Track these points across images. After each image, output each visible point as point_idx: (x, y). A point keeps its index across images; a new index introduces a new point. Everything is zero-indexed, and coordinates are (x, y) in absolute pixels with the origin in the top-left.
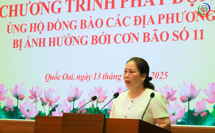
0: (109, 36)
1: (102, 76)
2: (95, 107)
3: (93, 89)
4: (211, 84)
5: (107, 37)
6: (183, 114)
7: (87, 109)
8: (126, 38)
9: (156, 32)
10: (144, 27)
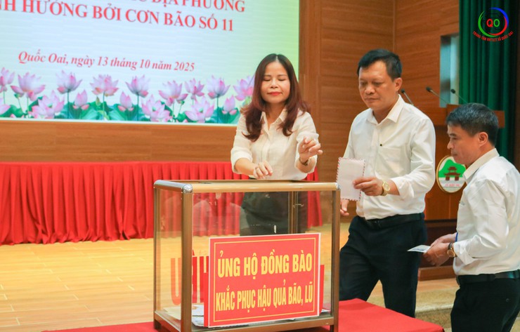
0: (119, 10)
1: (109, 62)
2: (102, 101)
3: (97, 77)
5: (116, 11)
6: (212, 112)
7: (90, 104)
8: (143, 16)
9: (180, 15)
10: (165, 6)
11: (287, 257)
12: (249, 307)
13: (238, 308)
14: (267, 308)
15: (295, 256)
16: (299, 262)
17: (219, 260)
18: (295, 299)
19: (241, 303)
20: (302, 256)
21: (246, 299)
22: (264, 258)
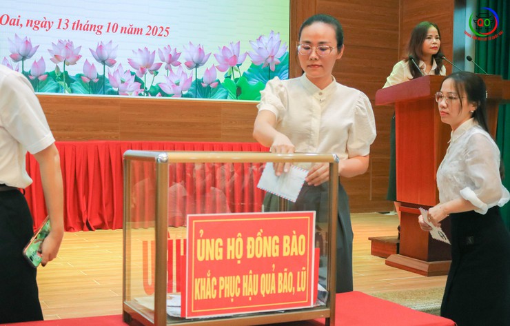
1: (70, 25)
2: (62, 71)
3: (56, 43)
4: (222, 48)
6: (190, 84)
7: (48, 74)
11: (276, 238)
12: (232, 295)
13: (220, 296)
14: (253, 297)
15: (286, 238)
16: (290, 245)
17: (199, 241)
18: (286, 286)
19: (223, 291)
20: (294, 238)
21: (229, 286)
22: (250, 239)
